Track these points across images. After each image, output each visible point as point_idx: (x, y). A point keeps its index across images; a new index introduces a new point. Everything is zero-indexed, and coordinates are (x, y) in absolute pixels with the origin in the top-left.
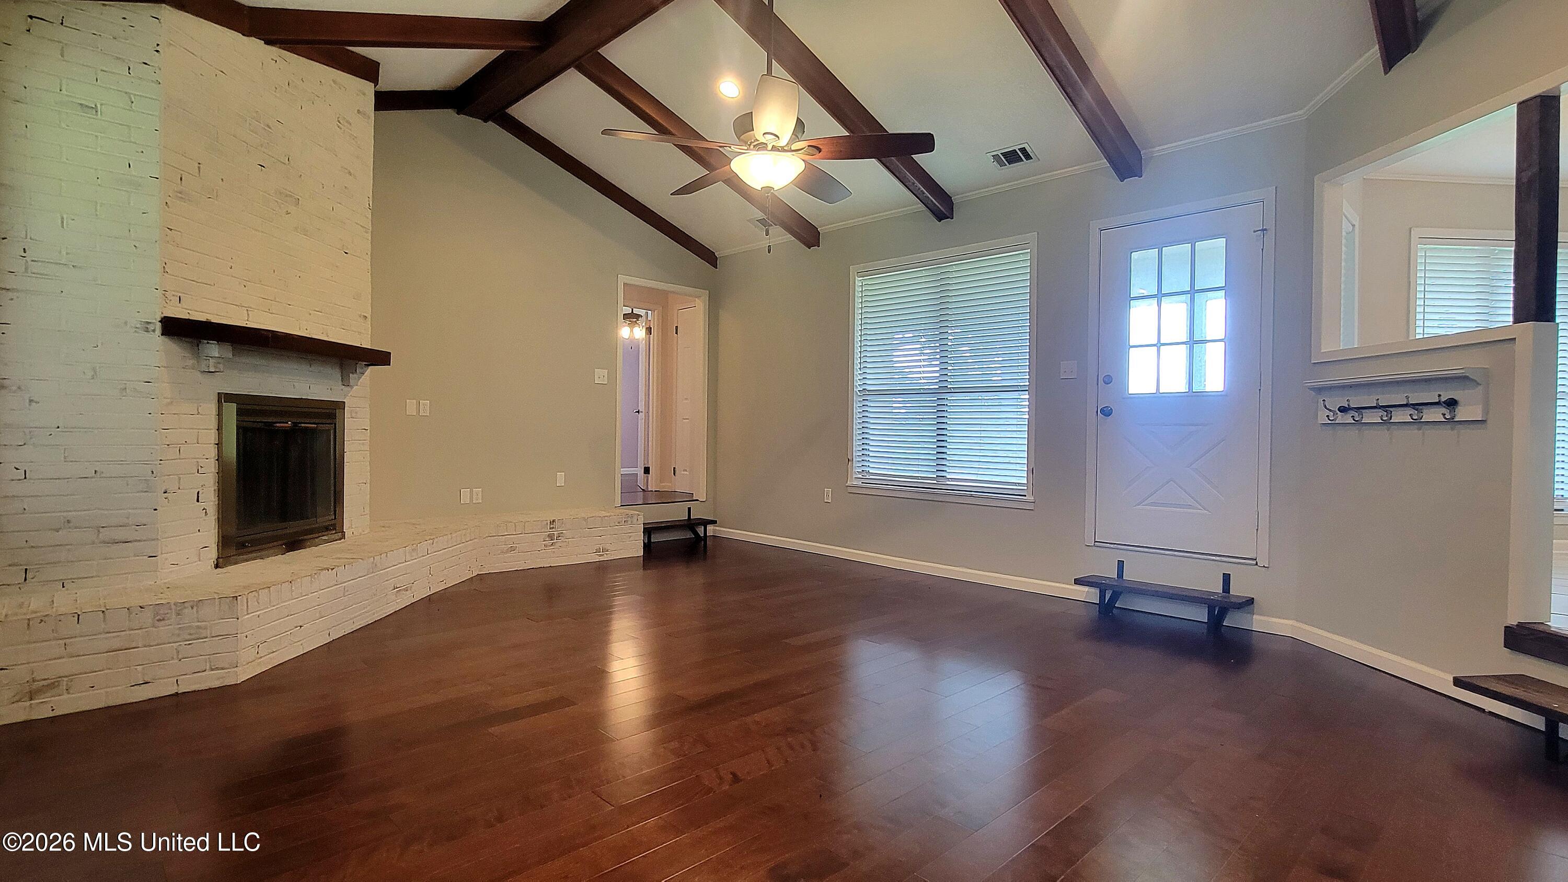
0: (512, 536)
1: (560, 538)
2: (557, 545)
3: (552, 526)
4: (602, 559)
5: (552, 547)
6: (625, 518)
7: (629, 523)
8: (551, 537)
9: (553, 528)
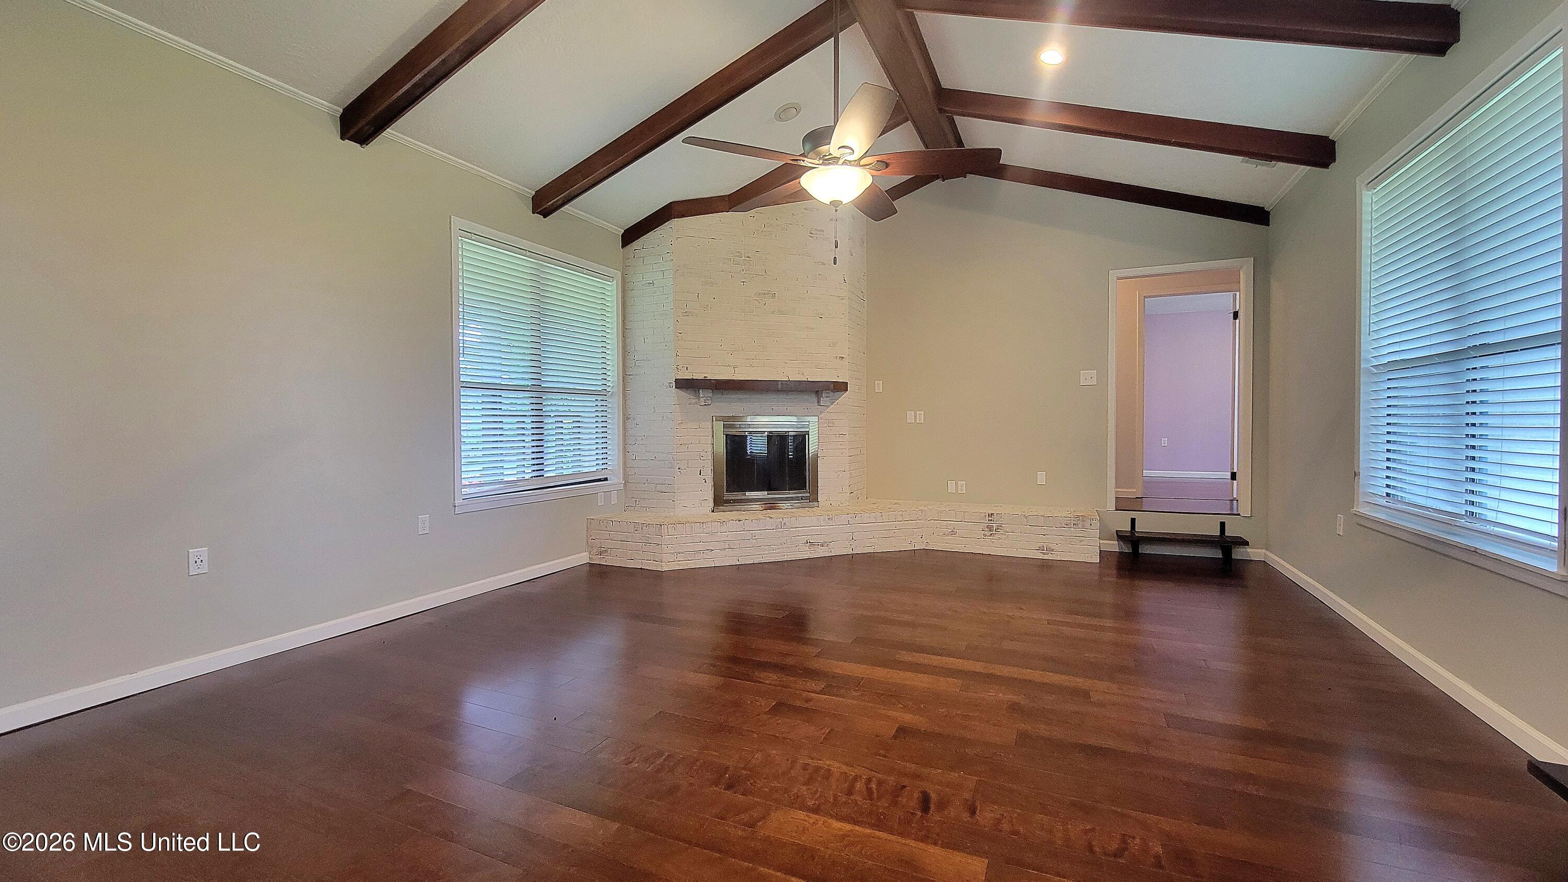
0: (953, 522)
1: (999, 530)
2: (997, 536)
3: (990, 518)
4: (1045, 557)
5: (991, 538)
6: (1074, 521)
7: (1080, 526)
8: (990, 528)
9: (991, 520)
